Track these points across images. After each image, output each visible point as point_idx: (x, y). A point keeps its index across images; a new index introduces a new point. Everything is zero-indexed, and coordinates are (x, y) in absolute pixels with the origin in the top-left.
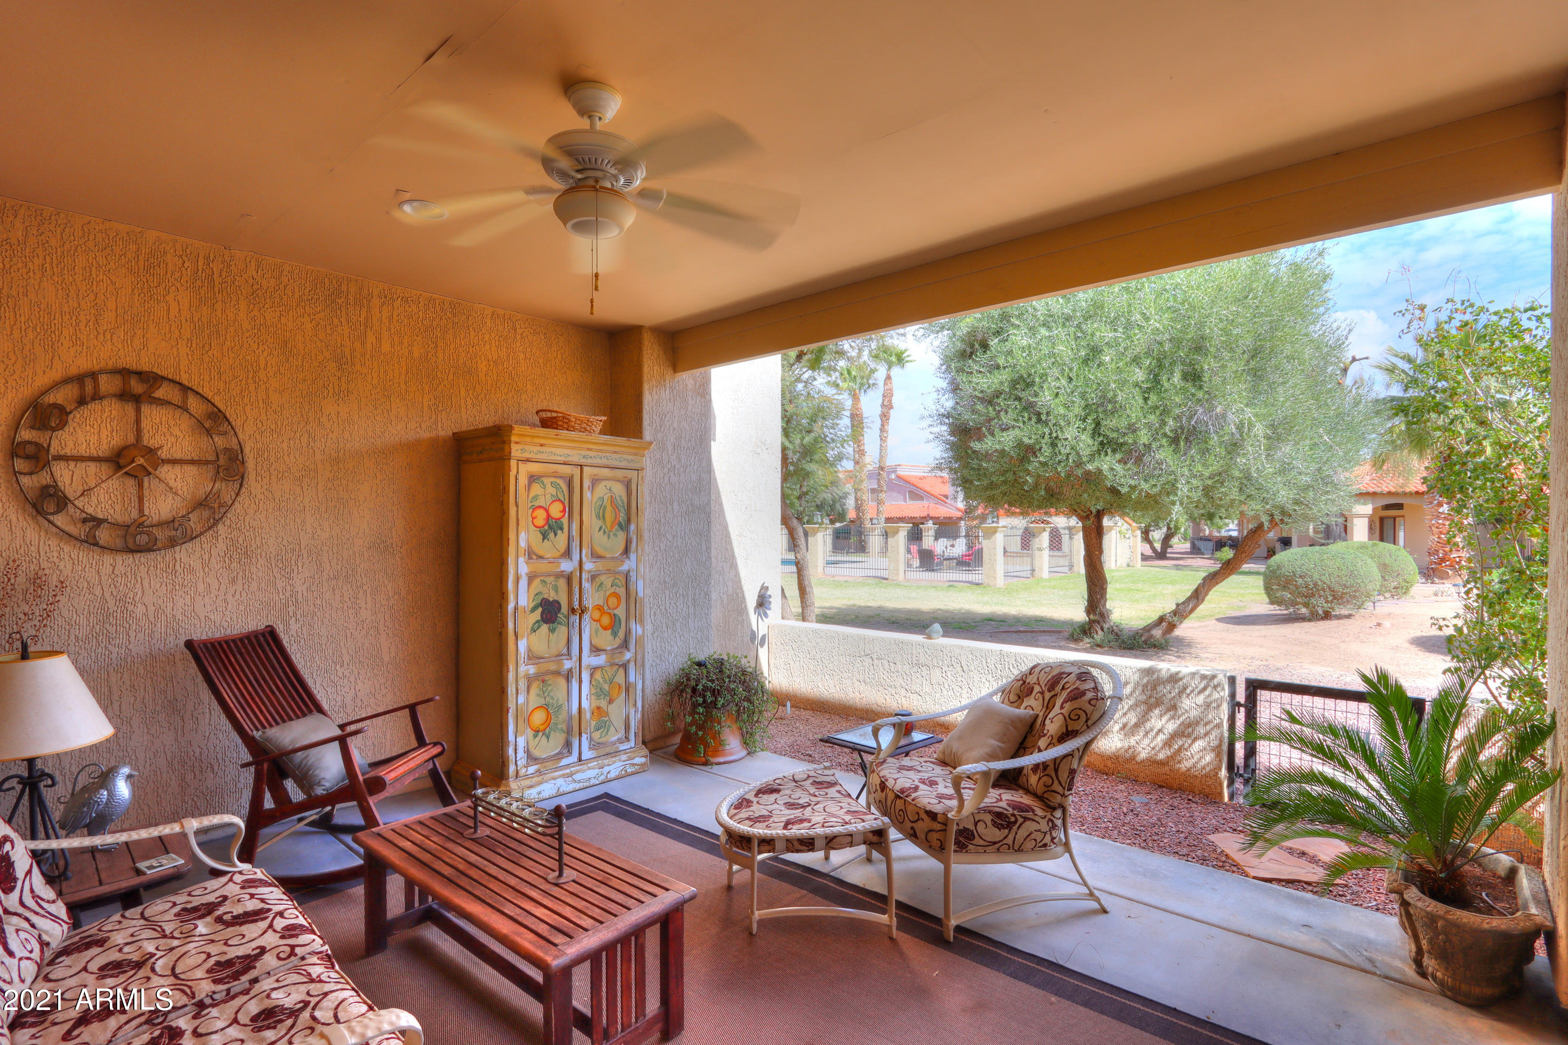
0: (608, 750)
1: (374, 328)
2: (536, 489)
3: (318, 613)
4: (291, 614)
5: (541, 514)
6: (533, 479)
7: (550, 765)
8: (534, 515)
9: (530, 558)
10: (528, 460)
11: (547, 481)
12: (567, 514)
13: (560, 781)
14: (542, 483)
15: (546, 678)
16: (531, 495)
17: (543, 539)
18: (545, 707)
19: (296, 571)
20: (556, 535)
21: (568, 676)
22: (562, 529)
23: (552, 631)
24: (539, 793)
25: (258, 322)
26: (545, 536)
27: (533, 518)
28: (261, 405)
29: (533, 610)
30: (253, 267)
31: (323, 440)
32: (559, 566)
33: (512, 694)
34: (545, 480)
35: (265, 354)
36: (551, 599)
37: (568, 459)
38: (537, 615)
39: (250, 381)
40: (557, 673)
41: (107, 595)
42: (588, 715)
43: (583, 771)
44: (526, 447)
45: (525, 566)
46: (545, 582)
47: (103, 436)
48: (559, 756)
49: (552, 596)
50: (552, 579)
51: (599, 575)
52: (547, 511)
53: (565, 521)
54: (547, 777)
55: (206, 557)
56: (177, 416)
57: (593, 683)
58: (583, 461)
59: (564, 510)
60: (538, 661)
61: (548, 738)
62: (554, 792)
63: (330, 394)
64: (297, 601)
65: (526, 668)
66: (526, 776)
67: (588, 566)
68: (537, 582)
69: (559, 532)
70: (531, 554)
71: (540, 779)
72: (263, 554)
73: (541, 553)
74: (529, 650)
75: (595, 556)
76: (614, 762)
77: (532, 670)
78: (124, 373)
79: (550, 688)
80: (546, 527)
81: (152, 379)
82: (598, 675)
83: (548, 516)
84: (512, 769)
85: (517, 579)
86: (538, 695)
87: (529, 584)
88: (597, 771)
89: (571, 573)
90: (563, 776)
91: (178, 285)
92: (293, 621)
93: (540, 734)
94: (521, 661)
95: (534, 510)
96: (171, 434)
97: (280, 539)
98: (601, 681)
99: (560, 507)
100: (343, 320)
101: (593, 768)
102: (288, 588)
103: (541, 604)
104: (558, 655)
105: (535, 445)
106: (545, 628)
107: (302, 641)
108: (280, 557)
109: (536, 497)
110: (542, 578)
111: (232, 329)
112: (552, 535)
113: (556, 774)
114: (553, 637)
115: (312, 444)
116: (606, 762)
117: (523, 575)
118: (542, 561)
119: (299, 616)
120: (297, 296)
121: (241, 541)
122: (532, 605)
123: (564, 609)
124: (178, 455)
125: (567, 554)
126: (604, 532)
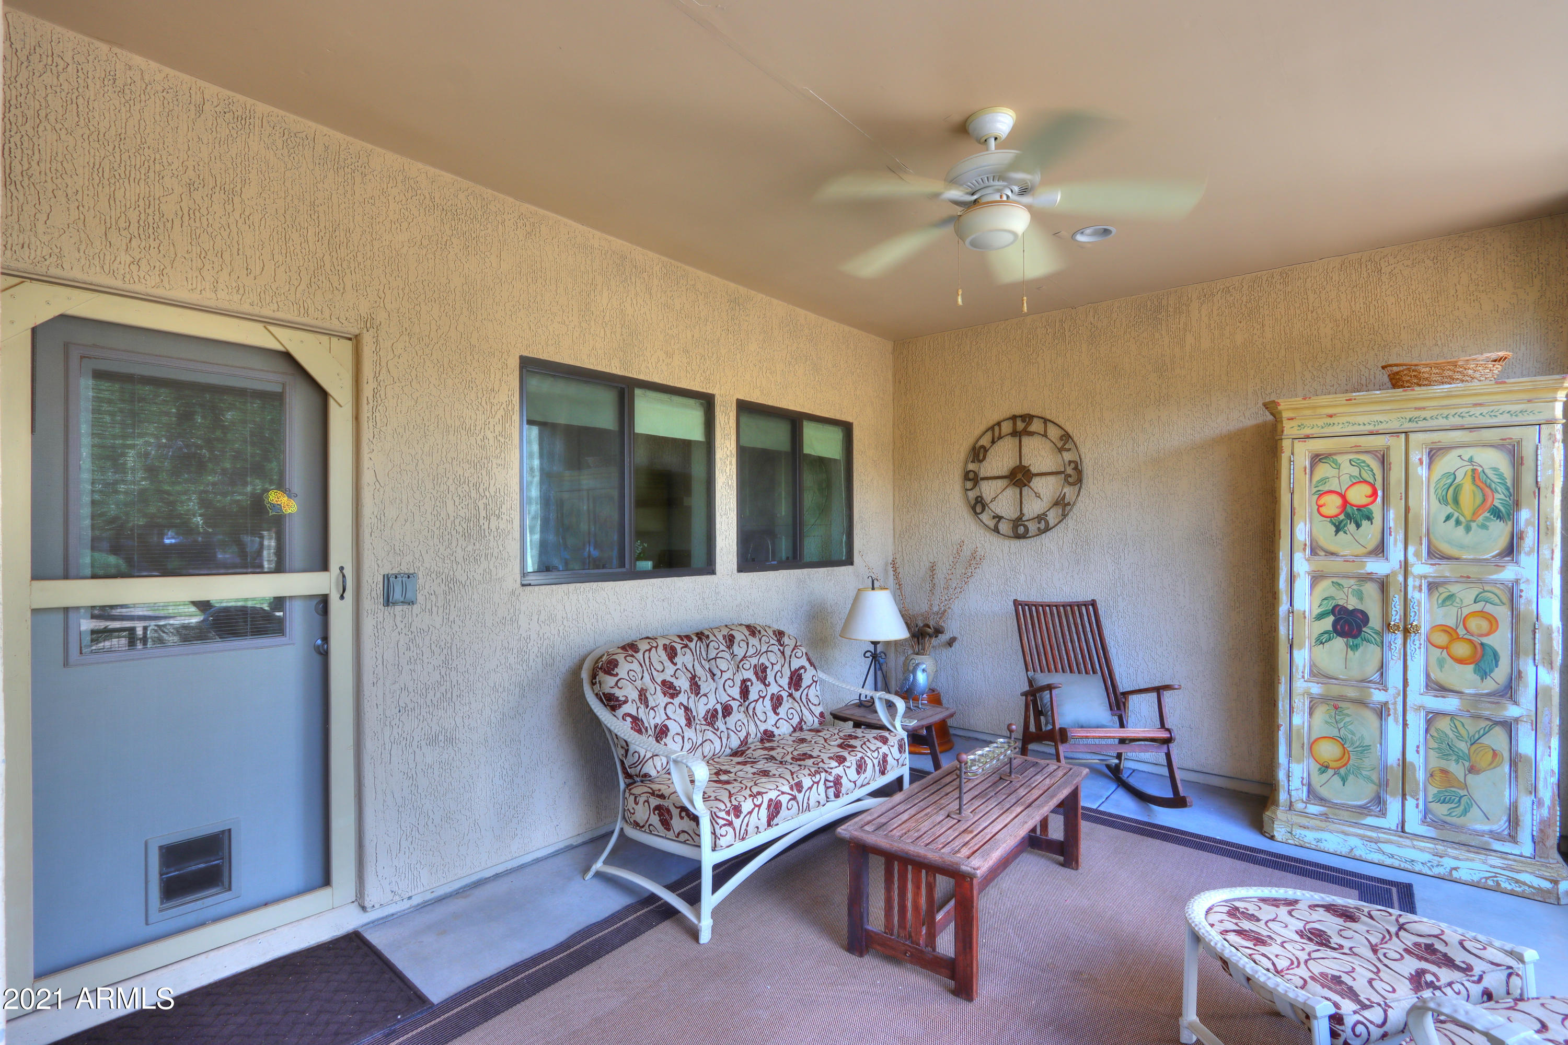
0: (1463, 838)
1: (1193, 329)
2: (1323, 470)
3: (1141, 596)
4: (1119, 593)
5: (1336, 501)
6: (1317, 459)
7: (1345, 815)
8: (1321, 502)
9: (1313, 552)
10: (1308, 437)
11: (1343, 460)
12: (1379, 499)
13: (1354, 842)
14: (1335, 462)
15: (1341, 704)
16: (1317, 477)
17: (1337, 532)
18: (1341, 741)
19: (1123, 557)
20: (1358, 526)
21: (1382, 712)
22: (1369, 518)
23: (1355, 648)
24: (1319, 841)
25: (1094, 357)
26: (1338, 528)
27: (1320, 506)
28: (1097, 423)
29: (1320, 617)
30: (1091, 313)
31: (1145, 444)
32: (1364, 567)
33: (1284, 711)
34: (1339, 458)
35: (1100, 381)
36: (1350, 608)
37: (1377, 428)
38: (1328, 623)
39: (1089, 405)
40: (1362, 703)
41: (1006, 566)
42: (1421, 775)
43: (1400, 846)
44: (1306, 423)
45: (1305, 564)
46: (1339, 584)
47: (1005, 463)
48: (1363, 810)
49: (1352, 603)
50: (1352, 582)
51: (1445, 583)
52: (1343, 497)
53: (1376, 508)
54: (1332, 827)
55: (1061, 543)
56: (1043, 442)
57: (1433, 731)
58: (1408, 426)
59: (1375, 493)
60: (1326, 680)
61: (1344, 780)
62: (1344, 851)
63: (1152, 402)
64: (1124, 583)
65: (1305, 684)
66: (1304, 814)
67: (1421, 568)
68: (1325, 584)
69: (1365, 523)
70: (1315, 549)
71: (1323, 824)
72: (1099, 543)
73: (1332, 548)
74: (1313, 665)
75: (1434, 554)
76: (1472, 860)
77: (1316, 689)
78: (1014, 418)
79: (1347, 719)
80: (1342, 517)
81: (1028, 418)
82: (1444, 725)
83: (1345, 502)
84: (1283, 797)
85: (1292, 578)
86: (1327, 722)
87: (1312, 586)
88: (1426, 857)
89: (1387, 576)
90: (1362, 837)
91: (1044, 348)
92: (1120, 599)
93: (1331, 772)
94: (1297, 675)
95: (1321, 495)
96: (1040, 455)
97: (1111, 530)
98: (1451, 735)
99: (1368, 490)
100: (1164, 332)
101: (1422, 850)
102: (1117, 571)
103: (1332, 612)
104: (1363, 681)
105: (1320, 417)
106: (1339, 643)
107: (1128, 618)
108: (1110, 545)
109: (1324, 481)
110: (1335, 580)
111: (1077, 369)
112: (1352, 527)
113: (1352, 830)
114: (1355, 656)
115: (1136, 449)
116: (1451, 851)
117: (1302, 574)
118: (1333, 558)
119: (1125, 596)
120: (1124, 325)
121: (1083, 532)
122: (1317, 611)
123: (1375, 621)
124: (1044, 470)
125: (1380, 550)
126: (1458, 522)
